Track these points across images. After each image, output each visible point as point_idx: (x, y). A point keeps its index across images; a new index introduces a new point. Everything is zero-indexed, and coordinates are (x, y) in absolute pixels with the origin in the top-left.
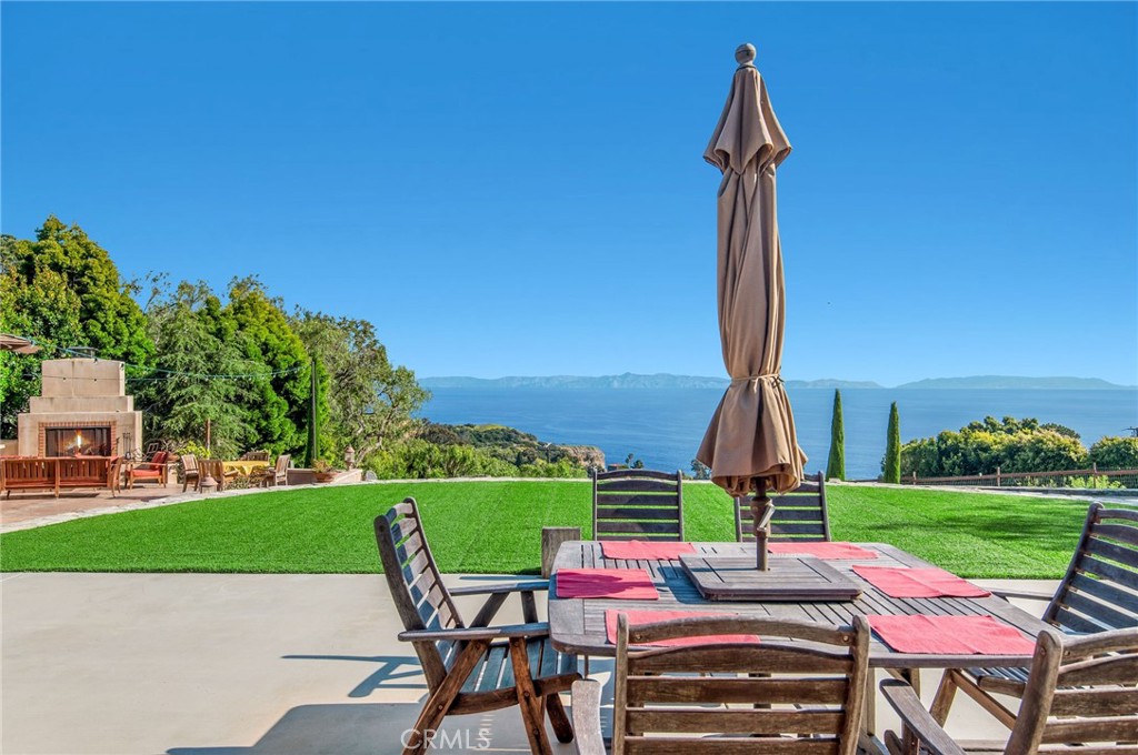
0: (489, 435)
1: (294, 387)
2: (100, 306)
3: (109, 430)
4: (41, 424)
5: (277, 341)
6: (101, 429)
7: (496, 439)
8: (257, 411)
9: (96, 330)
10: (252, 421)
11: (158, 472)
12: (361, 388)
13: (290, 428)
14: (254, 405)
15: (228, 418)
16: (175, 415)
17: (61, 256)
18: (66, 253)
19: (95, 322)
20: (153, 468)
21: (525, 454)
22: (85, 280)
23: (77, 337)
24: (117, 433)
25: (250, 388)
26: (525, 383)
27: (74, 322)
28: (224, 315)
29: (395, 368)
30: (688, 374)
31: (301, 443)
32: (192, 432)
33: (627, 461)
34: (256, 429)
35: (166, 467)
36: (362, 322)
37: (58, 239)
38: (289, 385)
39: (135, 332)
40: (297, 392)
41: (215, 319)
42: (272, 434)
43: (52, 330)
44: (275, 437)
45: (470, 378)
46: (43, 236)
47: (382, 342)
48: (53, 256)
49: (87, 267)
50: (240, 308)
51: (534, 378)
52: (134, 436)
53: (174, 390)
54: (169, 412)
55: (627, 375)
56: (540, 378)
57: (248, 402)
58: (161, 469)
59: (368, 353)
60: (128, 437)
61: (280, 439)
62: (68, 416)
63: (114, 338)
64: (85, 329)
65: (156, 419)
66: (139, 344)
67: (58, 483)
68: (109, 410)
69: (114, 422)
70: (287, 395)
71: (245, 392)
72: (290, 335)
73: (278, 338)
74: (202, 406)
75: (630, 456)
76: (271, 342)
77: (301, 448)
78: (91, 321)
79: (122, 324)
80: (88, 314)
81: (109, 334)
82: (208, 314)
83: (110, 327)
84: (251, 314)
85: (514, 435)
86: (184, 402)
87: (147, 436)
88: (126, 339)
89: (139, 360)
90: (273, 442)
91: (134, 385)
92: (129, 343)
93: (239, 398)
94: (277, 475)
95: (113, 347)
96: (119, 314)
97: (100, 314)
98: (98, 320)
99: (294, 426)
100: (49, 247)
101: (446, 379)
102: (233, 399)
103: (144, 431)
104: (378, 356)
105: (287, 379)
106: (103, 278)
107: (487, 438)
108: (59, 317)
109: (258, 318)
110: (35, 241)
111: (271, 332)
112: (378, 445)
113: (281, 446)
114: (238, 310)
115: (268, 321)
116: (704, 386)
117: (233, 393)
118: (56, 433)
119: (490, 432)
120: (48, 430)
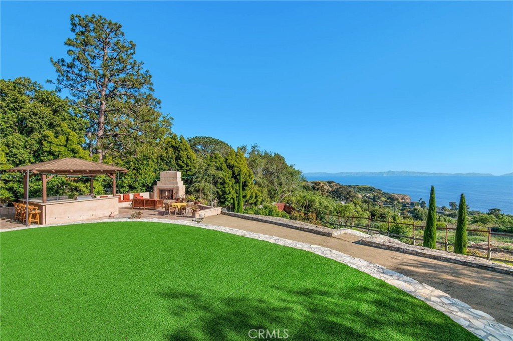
3: (173, 191)
4: (158, 189)
6: (171, 190)
7: (367, 190)
9: (180, 163)
15: (208, 187)
21: (377, 196)
26: (348, 175)
30: (414, 171)
33: (419, 201)
45: (326, 173)
51: (351, 173)
55: (390, 171)
56: (354, 173)
60: (177, 193)
62: (164, 186)
67: (145, 206)
68: (173, 185)
69: (174, 188)
74: (199, 184)
75: (421, 199)
81: (185, 164)
85: (373, 189)
97: (181, 158)
98: (181, 160)
100: (172, 141)
101: (315, 173)
112: (289, 194)
116: (421, 175)
118: (162, 191)
119: (365, 188)
120: (160, 190)
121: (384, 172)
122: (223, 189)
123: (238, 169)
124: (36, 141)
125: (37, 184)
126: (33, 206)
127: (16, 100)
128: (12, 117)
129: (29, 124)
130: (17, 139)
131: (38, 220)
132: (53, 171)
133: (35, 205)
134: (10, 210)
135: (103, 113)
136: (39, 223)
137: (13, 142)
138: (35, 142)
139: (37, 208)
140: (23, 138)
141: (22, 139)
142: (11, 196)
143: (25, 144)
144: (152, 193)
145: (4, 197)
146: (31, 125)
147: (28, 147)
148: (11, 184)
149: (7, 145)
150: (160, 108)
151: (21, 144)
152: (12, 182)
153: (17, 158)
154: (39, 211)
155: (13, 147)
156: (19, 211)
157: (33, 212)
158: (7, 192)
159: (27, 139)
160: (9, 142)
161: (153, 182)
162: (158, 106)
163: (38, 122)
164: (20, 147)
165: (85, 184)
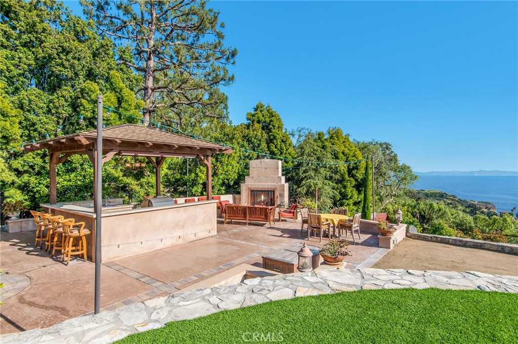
0: (432, 194)
1: (357, 173)
2: (275, 137)
3: (274, 192)
4: (249, 188)
5: (348, 151)
6: (271, 191)
7: (436, 196)
8: (340, 184)
9: (273, 148)
10: (337, 188)
11: (292, 214)
12: (385, 174)
13: (355, 192)
14: (339, 182)
15: (326, 187)
16: (303, 186)
17: (261, 117)
18: (263, 116)
19: (273, 144)
20: (290, 212)
22: (271, 126)
23: (264, 151)
24: (277, 194)
25: (336, 172)
27: (264, 145)
28: (326, 140)
29: (401, 165)
31: (360, 200)
32: (310, 194)
33: (512, 210)
34: (339, 193)
35: (297, 211)
36: (385, 143)
37: (261, 111)
38: (354, 172)
39: (288, 149)
40: (358, 175)
41: (322, 142)
42: (347, 196)
43: (256, 148)
44: (349, 197)
46: (256, 110)
47: (395, 152)
48: (258, 118)
49: (271, 121)
50: (332, 136)
52: (284, 195)
53: (302, 174)
54: (300, 183)
55: (481, 171)
57: (335, 180)
58: (294, 213)
59: (388, 157)
60: (282, 196)
61: (351, 198)
62: (258, 185)
63: (280, 151)
64: (268, 147)
65: (295, 187)
66: (289, 154)
67: (248, 218)
68: (274, 182)
69: (276, 188)
70: (353, 176)
71: (333, 175)
72: (354, 148)
73: (349, 150)
74: (315, 181)
75: (514, 208)
76: (346, 152)
77: (359, 202)
78: (271, 144)
79: (283, 145)
80: (270, 141)
81: (278, 150)
82: (319, 139)
83: (279, 146)
84: (336, 139)
85: (445, 195)
86: (307, 179)
87: (290, 196)
88: (285, 152)
89: (289, 161)
90: (347, 199)
91: (286, 172)
92: (286, 153)
93: (331, 178)
94: (354, 226)
95: (280, 155)
96: (282, 141)
97: (275, 141)
98: (274, 144)
99: (357, 192)
100: (257, 114)
102: (329, 178)
103: (290, 192)
104: (393, 159)
105: (353, 169)
106: (277, 125)
107: (431, 196)
108: (258, 142)
109: (339, 141)
110: (253, 112)
111: (345, 147)
112: (391, 200)
113: (351, 201)
114: (331, 137)
115: (344, 142)
117: (328, 175)
118: (254, 193)
119: (433, 193)
120: (251, 191)
121: (475, 172)
122: (343, 190)
123: (354, 158)
124: (66, 101)
125: (67, 177)
126: (73, 220)
127: (32, 28)
128: (27, 58)
129: (57, 70)
130: (36, 97)
131: (85, 252)
132: (118, 141)
133: (78, 217)
134: (24, 225)
135: (151, 73)
136: (85, 257)
137: (30, 101)
138: (66, 104)
139: (83, 223)
140: (46, 96)
141: (43, 97)
142: (26, 200)
143: (48, 107)
144: (237, 196)
145: (14, 201)
146: (61, 71)
147: (53, 111)
148: (25, 178)
149: (21, 107)
150: (233, 63)
151: (42, 105)
152: (28, 175)
153: (35, 130)
154: (87, 232)
155: (28, 111)
156: (43, 228)
157: (76, 233)
158: (18, 192)
159: (51, 97)
160: (24, 101)
161: (236, 177)
162: (232, 61)
163: (72, 66)
164: (41, 111)
165: (139, 180)
